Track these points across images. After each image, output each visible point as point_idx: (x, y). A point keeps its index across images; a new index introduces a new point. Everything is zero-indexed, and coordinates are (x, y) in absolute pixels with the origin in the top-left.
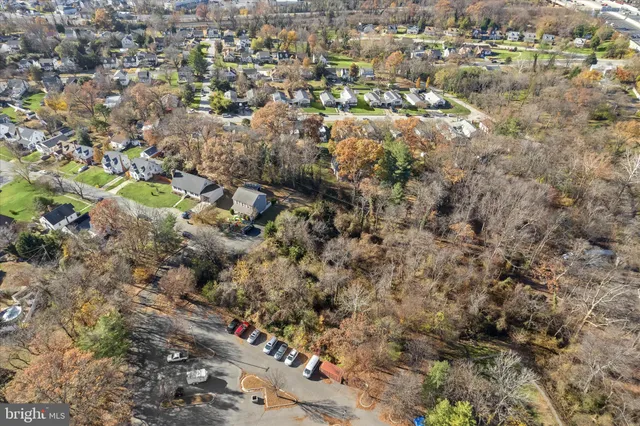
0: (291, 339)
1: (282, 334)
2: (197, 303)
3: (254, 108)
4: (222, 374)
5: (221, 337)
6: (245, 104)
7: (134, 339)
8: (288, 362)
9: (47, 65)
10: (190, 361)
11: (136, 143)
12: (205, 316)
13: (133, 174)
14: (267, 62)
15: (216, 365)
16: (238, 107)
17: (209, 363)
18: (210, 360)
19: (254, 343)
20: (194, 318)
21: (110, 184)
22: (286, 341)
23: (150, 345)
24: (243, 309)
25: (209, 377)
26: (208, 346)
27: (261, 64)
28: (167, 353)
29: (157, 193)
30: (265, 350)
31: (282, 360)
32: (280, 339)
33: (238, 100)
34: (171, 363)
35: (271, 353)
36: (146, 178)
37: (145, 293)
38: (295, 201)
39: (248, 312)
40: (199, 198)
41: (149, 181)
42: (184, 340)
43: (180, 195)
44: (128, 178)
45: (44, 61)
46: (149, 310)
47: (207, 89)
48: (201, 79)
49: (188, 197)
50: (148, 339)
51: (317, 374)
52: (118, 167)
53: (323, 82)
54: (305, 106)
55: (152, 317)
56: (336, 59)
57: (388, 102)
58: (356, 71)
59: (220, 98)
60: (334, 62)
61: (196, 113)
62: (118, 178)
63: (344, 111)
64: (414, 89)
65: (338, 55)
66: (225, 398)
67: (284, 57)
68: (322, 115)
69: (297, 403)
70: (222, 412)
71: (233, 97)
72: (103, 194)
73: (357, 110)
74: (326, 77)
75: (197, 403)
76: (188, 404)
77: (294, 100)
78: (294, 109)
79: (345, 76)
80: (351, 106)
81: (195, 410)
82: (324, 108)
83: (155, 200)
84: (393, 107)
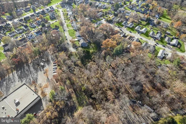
4: (45, 66)
5: (51, 61)
6: (114, 21)
7: (43, 54)
10: (44, 62)
12: (54, 57)
14: (139, 12)
16: (112, 21)
17: (46, 64)
19: (54, 66)
20: (52, 57)
21: (69, 28)
23: (43, 56)
25: (44, 65)
26: (49, 62)
27: (137, 12)
28: (44, 59)
29: (73, 33)
35: (54, 69)
42: (47, 58)
46: (49, 51)
49: (76, 36)
52: (73, 25)
53: (146, 23)
54: (129, 28)
55: (48, 53)
56: (165, 17)
57: (155, 36)
58: (159, 23)
59: (109, 17)
60: (162, 18)
61: (102, 19)
62: (72, 27)
63: (138, 33)
64: (174, 36)
65: (168, 16)
66: (42, 69)
67: (145, 12)
68: (130, 32)
69: (48, 77)
70: (39, 71)
71: (113, 18)
72: (66, 29)
73: (143, 35)
74: (149, 22)
75: (39, 67)
76: (38, 67)
77: (127, 25)
78: (125, 27)
79: (155, 24)
80: (142, 33)
81: (38, 68)
82: (134, 30)
83: (71, 34)
84: (155, 39)
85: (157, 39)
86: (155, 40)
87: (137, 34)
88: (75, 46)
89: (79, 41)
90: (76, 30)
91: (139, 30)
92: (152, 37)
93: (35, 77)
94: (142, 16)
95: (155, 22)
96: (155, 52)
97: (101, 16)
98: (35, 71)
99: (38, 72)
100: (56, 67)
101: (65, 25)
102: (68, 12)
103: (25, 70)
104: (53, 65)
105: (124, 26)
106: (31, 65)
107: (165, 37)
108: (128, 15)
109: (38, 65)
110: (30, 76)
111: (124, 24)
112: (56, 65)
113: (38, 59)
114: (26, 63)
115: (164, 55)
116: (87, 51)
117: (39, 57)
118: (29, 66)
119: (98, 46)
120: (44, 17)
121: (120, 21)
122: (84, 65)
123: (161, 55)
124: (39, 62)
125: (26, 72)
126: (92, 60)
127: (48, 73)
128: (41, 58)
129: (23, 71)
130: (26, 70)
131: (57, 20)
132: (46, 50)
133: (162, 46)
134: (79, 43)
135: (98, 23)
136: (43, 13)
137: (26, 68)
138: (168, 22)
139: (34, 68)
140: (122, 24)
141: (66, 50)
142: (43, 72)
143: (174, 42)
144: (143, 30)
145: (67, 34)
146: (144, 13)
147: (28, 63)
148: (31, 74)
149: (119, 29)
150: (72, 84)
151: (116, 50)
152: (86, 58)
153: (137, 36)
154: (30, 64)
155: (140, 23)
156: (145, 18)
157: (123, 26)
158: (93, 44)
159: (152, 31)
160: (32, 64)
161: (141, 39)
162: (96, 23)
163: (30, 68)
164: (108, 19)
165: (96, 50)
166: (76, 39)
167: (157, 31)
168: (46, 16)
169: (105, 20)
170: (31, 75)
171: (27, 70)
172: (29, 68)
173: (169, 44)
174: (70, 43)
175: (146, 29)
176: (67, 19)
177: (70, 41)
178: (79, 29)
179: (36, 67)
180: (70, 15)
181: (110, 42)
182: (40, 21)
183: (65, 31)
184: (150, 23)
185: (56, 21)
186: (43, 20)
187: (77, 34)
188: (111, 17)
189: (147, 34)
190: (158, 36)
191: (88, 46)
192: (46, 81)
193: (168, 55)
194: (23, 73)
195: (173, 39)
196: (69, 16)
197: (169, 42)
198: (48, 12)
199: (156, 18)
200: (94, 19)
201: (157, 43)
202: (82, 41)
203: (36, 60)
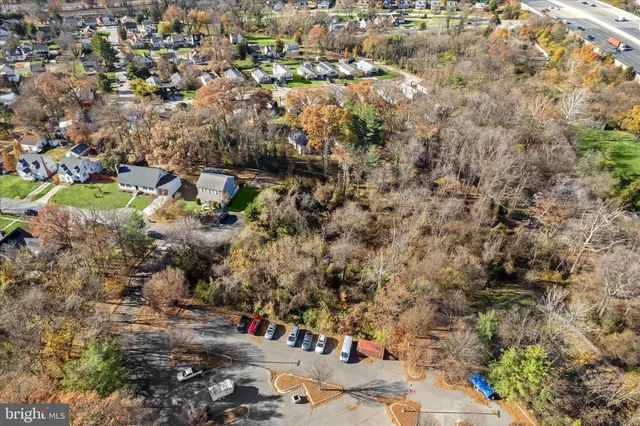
0: (313, 324)
1: (302, 322)
2: (191, 307)
3: (184, 93)
4: (248, 381)
5: (233, 340)
6: (172, 89)
8: (319, 350)
11: (55, 143)
12: (205, 321)
13: (64, 177)
14: (182, 46)
15: (238, 373)
16: (166, 92)
17: (230, 372)
18: (229, 368)
21: (35, 193)
22: (309, 328)
23: (150, 367)
24: (251, 302)
25: (236, 386)
26: (221, 352)
27: (176, 48)
28: (174, 372)
29: (101, 195)
30: (289, 343)
31: (311, 349)
32: (302, 327)
33: (165, 86)
34: (184, 381)
35: (297, 345)
36: (82, 179)
37: (123, 309)
38: (264, 181)
39: (257, 305)
40: (155, 192)
41: (85, 182)
42: (190, 352)
43: (131, 192)
44: (58, 183)
46: (136, 327)
47: (124, 78)
48: (112, 69)
49: (141, 193)
50: (145, 361)
51: (355, 356)
58: (281, 45)
62: (47, 183)
63: (281, 86)
66: (260, 406)
69: (344, 391)
70: (264, 423)
72: (29, 205)
73: (295, 84)
75: (231, 421)
80: (288, 81)
87: (280, 89)
100: (289, 332)
104: (266, 337)
112: (280, 328)
128: (154, 381)
142: (284, 408)
144: (282, 72)
184: (256, 56)
191: (241, 186)
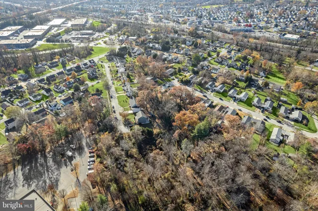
3: (195, 85)
4: (75, 158)
5: (86, 149)
6: (193, 82)
7: (72, 136)
9: (154, 46)
10: (73, 150)
12: (90, 142)
14: (233, 67)
16: (189, 82)
17: (76, 153)
19: (90, 157)
20: (88, 141)
21: (119, 93)
23: (73, 140)
25: (72, 156)
26: (82, 149)
28: (73, 144)
29: (125, 101)
31: (88, 165)
35: (89, 162)
38: (159, 126)
41: (128, 97)
42: (79, 144)
43: (129, 105)
45: (154, 44)
46: (83, 132)
49: (130, 107)
50: (74, 138)
52: (125, 88)
53: (245, 84)
54: (218, 92)
55: (82, 134)
56: (275, 76)
57: (263, 106)
58: (266, 85)
59: (185, 76)
60: (270, 77)
61: (174, 79)
62: (124, 92)
63: (234, 101)
64: (293, 106)
65: (279, 74)
66: (68, 163)
67: (242, 67)
68: (221, 99)
69: (77, 178)
70: (64, 166)
71: (192, 78)
72: (114, 95)
73: (242, 103)
74: (250, 82)
75: (63, 160)
76: (61, 158)
77: (215, 88)
78: (212, 92)
79: (261, 86)
80: (241, 101)
81: (61, 161)
82: (226, 97)
83: (122, 103)
84: (264, 110)
85: (266, 110)
86: (263, 112)
87: (232, 102)
88: (128, 124)
89: (135, 114)
90: (130, 97)
91: (235, 95)
92: (257, 107)
93: (55, 176)
94: (238, 73)
95: (260, 82)
96: (265, 131)
97: (172, 75)
98: (56, 166)
99: (61, 167)
100: (93, 159)
101: (113, 89)
102: (118, 68)
103: (38, 165)
104: (89, 155)
105: (209, 89)
106: (49, 156)
107: (280, 106)
108: (215, 72)
109: (63, 155)
110: (46, 175)
111: (209, 87)
112: (93, 157)
113: (63, 144)
114: (41, 152)
115: (281, 138)
116: (148, 130)
117: (65, 142)
118: (45, 157)
119: (168, 122)
120: (78, 76)
121: (203, 82)
122: (142, 157)
123: (277, 137)
124: (64, 150)
125: (40, 168)
126: (157, 147)
127: (78, 171)
128: (69, 142)
129: (35, 166)
130: (40, 164)
131: (100, 81)
132: (79, 129)
133: (276, 121)
134: (134, 118)
135: (167, 85)
136: (78, 69)
137: (41, 160)
138: (280, 82)
139: (55, 161)
140: (207, 86)
141: (112, 129)
142: (69, 168)
143: (296, 114)
144: (242, 96)
145: (115, 103)
146: (240, 70)
147: (45, 151)
148: (48, 171)
149: (202, 94)
150: (122, 190)
151: (198, 130)
152: (147, 143)
153: (232, 106)
154: (49, 154)
155: (236, 85)
156: (243, 77)
157: (207, 89)
158: (158, 119)
159: (257, 97)
160: (51, 153)
161: (240, 110)
162: (164, 85)
163: (48, 161)
164: (183, 78)
165: (164, 130)
166: (131, 112)
167: (265, 98)
168: (82, 74)
169: (178, 81)
170: (48, 174)
171: (42, 165)
172: (46, 161)
173: (288, 118)
174: (120, 118)
175: (247, 94)
176: (116, 79)
177: (121, 114)
178: (135, 96)
179: (59, 158)
180: (122, 73)
181: (188, 115)
182: (71, 82)
183: (112, 98)
184: (253, 84)
185: (98, 83)
186: (77, 80)
187: (133, 102)
188: (188, 75)
189: (248, 103)
190: (267, 105)
191: (151, 122)
192: (73, 184)
193: (288, 136)
194: (33, 170)
195: (293, 110)
196: (119, 75)
197: (288, 115)
198: (85, 68)
199: (262, 77)
200: (161, 79)
201: (267, 117)
202: (140, 115)
203: (59, 147)
